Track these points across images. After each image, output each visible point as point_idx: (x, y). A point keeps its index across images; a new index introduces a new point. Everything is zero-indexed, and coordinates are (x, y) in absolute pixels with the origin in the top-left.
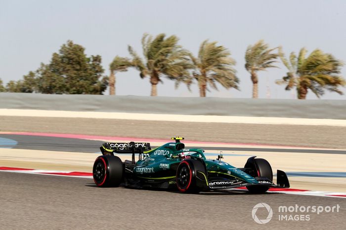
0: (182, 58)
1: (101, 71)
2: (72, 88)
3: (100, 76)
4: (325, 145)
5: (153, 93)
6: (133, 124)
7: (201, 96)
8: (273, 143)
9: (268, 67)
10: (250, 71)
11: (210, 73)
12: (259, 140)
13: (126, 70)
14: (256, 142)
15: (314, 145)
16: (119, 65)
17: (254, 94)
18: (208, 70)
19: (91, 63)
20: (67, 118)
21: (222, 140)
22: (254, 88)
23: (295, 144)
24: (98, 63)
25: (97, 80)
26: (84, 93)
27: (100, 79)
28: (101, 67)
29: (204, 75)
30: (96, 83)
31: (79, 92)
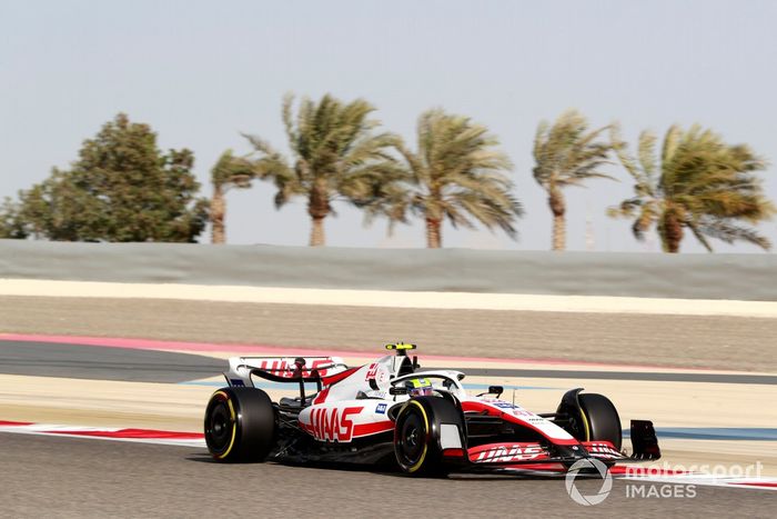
0: (377, 153)
1: (193, 187)
2: (121, 226)
3: (190, 198)
4: (726, 364)
5: (316, 238)
6: (266, 313)
7: (430, 245)
8: (602, 357)
9: (588, 175)
10: (547, 185)
11: (450, 191)
12: (568, 350)
13: (249, 186)
14: (560, 355)
15: (700, 362)
16: (232, 173)
17: (555, 241)
18: (444, 183)
19: (168, 167)
20: (111, 300)
21: (481, 351)
22: (556, 226)
23: (653, 360)
24: (185, 167)
25: (183, 208)
26: (150, 239)
27: (190, 206)
28: (193, 177)
29: (436, 194)
30: (179, 214)
31: (137, 238)
